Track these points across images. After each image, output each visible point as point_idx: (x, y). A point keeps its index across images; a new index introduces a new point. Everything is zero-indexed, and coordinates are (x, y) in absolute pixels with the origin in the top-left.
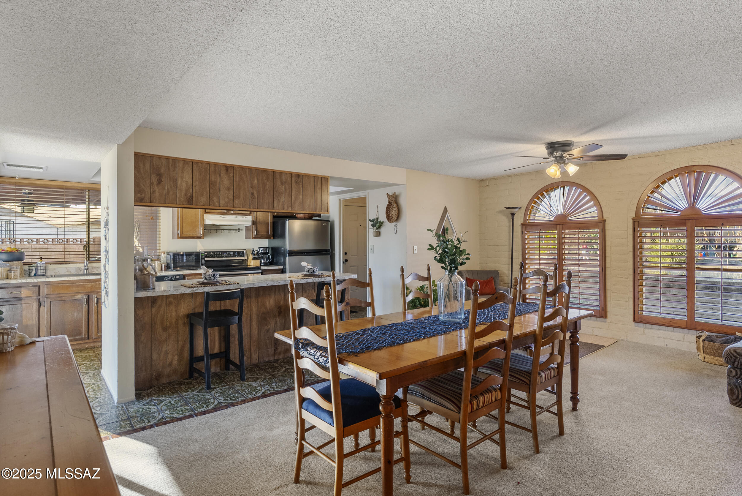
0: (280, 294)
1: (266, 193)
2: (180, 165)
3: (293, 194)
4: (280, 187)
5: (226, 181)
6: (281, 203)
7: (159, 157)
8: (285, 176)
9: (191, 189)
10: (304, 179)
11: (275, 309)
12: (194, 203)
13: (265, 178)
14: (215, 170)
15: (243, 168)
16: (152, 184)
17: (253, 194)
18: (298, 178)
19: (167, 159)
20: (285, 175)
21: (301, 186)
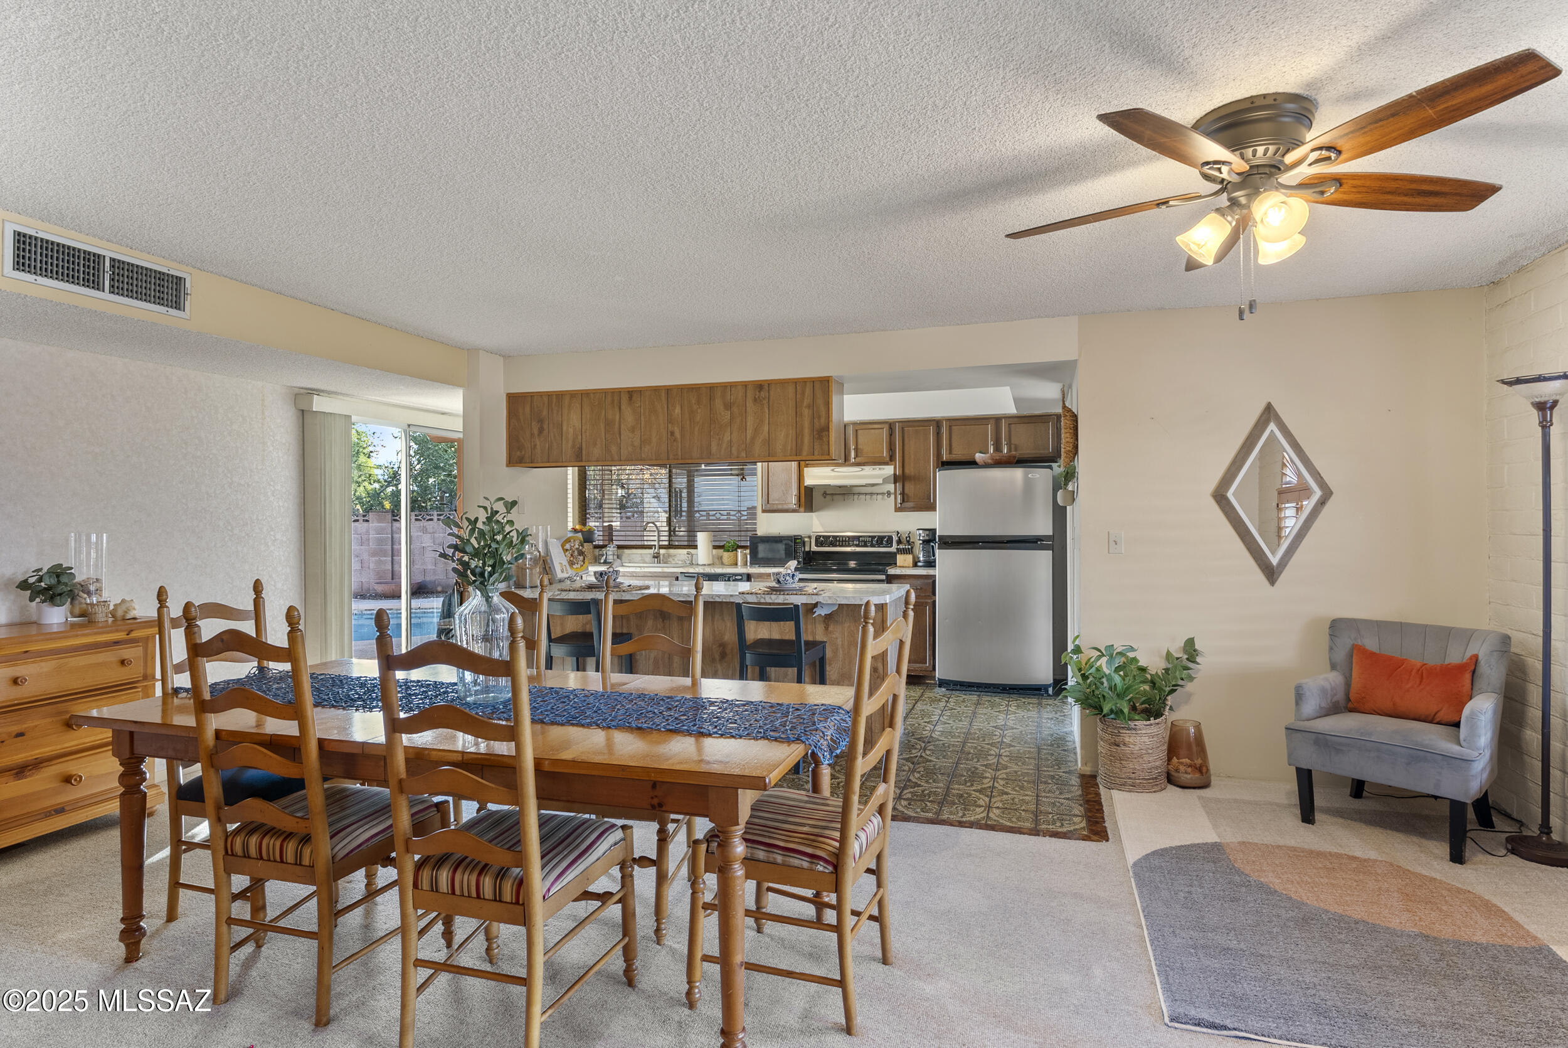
0: (723, 620)
1: (697, 429)
2: (566, 401)
3: (748, 424)
4: (723, 414)
5: (629, 418)
6: (724, 446)
7: (540, 394)
8: (732, 392)
9: (580, 437)
10: (772, 393)
11: (714, 647)
12: (584, 459)
13: (694, 401)
14: (613, 401)
15: (656, 390)
16: (532, 435)
17: (672, 433)
18: (759, 392)
19: (549, 395)
20: (733, 389)
21: (766, 406)
